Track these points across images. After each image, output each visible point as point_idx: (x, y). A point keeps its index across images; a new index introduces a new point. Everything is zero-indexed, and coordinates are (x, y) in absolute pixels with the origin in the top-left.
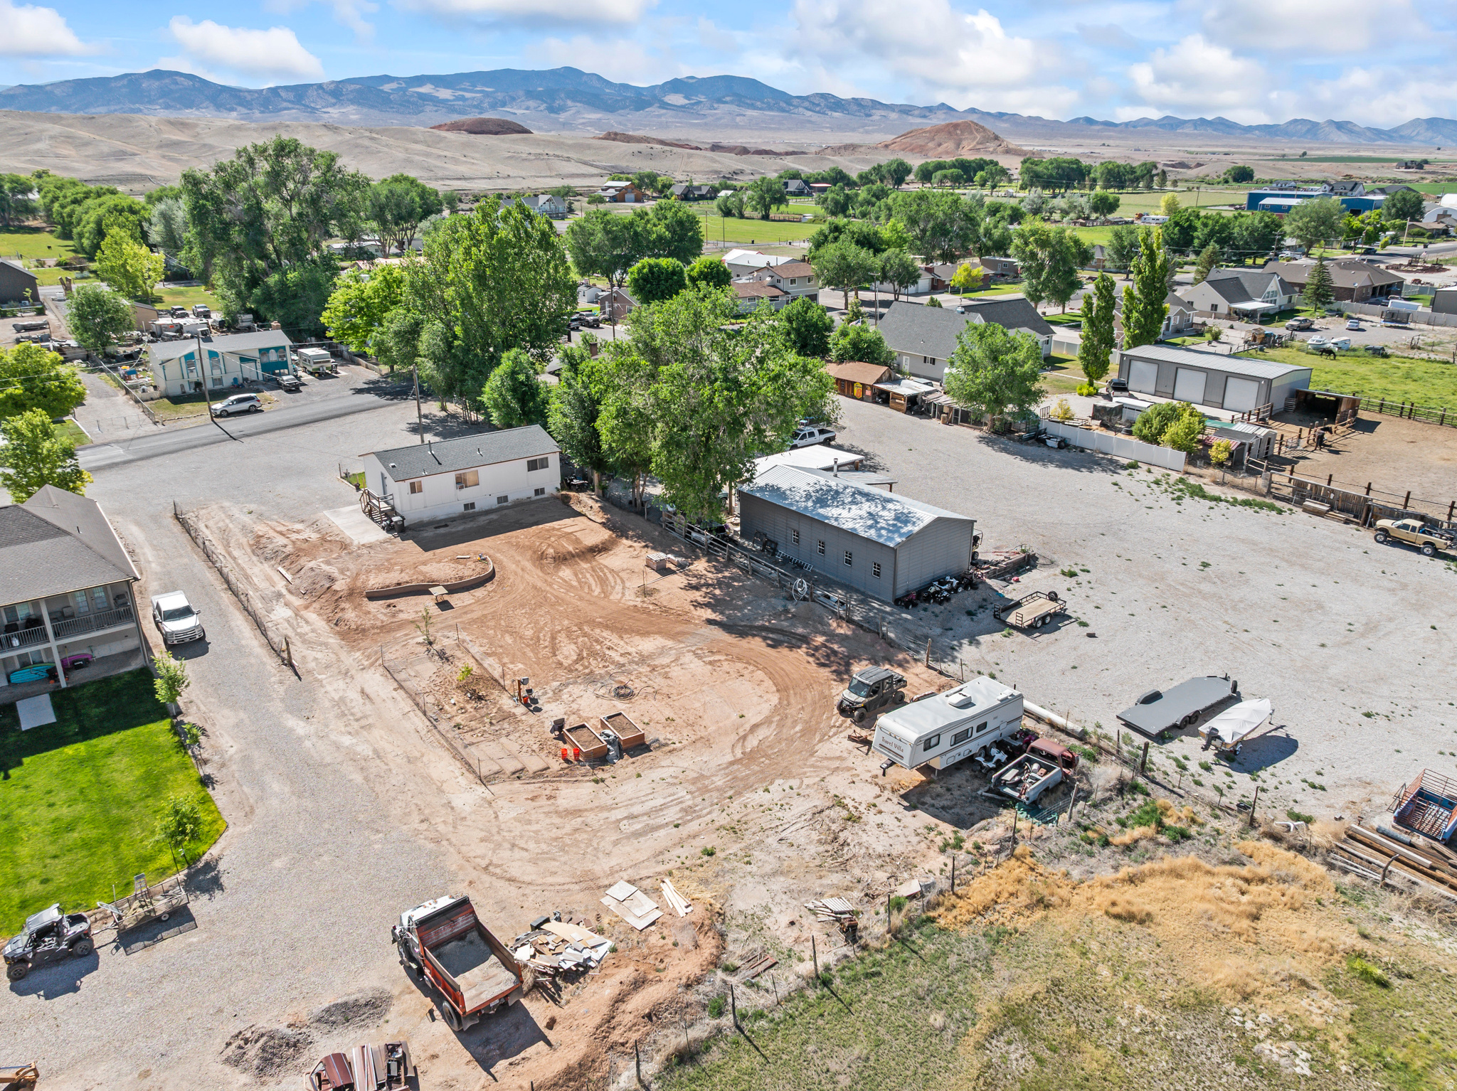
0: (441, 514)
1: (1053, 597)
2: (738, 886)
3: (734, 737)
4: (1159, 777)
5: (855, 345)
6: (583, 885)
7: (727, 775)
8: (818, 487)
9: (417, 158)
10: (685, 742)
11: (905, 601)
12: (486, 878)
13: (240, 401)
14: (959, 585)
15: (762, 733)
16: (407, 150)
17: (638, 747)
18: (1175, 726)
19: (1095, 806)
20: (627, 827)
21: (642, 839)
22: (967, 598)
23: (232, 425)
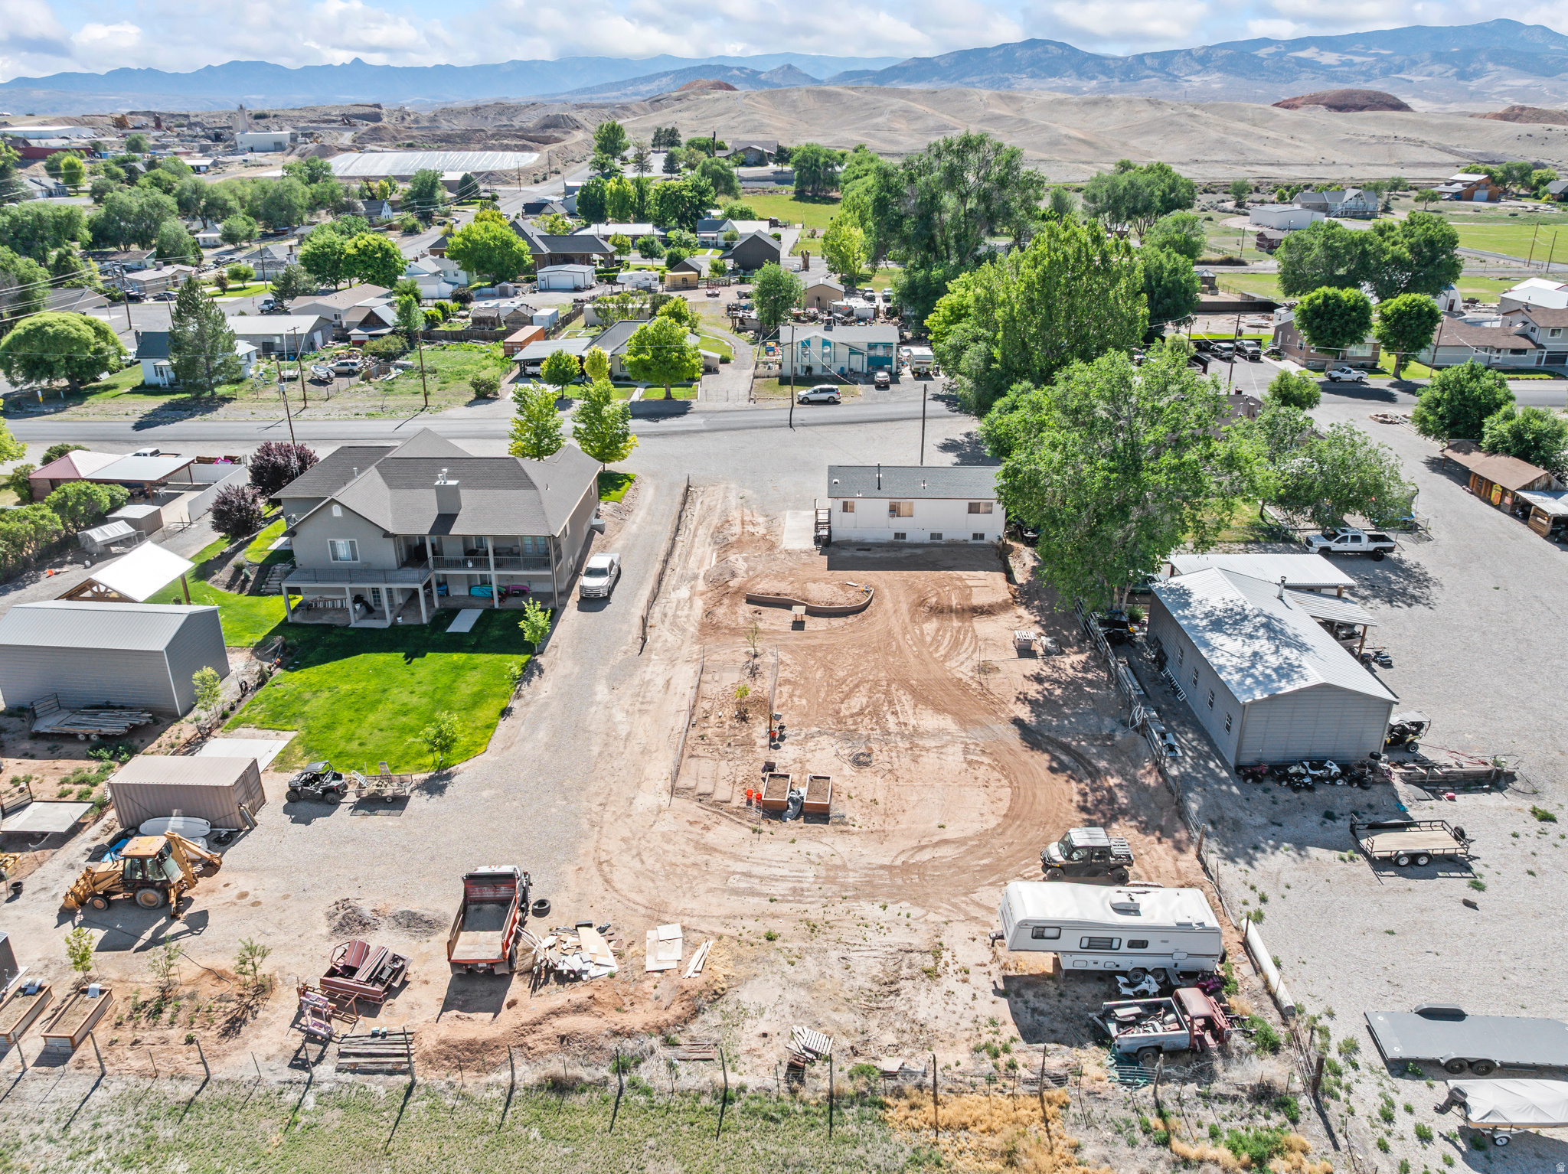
0: (870, 537)
1: (1459, 835)
2: (761, 978)
3: (914, 843)
4: (1335, 1109)
5: (1517, 434)
6: (649, 912)
7: (866, 875)
8: (1230, 606)
9: (1233, 139)
10: (865, 828)
11: (1249, 773)
12: (594, 871)
13: (822, 391)
14: (1341, 776)
15: (947, 852)
16: (1226, 128)
17: (819, 815)
18: (1434, 1063)
19: (1205, 1097)
20: (733, 882)
21: (733, 898)
22: (1344, 796)
23: (804, 413)
